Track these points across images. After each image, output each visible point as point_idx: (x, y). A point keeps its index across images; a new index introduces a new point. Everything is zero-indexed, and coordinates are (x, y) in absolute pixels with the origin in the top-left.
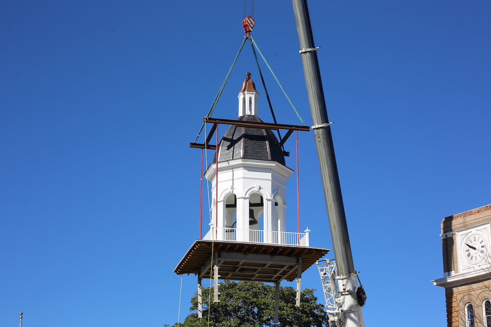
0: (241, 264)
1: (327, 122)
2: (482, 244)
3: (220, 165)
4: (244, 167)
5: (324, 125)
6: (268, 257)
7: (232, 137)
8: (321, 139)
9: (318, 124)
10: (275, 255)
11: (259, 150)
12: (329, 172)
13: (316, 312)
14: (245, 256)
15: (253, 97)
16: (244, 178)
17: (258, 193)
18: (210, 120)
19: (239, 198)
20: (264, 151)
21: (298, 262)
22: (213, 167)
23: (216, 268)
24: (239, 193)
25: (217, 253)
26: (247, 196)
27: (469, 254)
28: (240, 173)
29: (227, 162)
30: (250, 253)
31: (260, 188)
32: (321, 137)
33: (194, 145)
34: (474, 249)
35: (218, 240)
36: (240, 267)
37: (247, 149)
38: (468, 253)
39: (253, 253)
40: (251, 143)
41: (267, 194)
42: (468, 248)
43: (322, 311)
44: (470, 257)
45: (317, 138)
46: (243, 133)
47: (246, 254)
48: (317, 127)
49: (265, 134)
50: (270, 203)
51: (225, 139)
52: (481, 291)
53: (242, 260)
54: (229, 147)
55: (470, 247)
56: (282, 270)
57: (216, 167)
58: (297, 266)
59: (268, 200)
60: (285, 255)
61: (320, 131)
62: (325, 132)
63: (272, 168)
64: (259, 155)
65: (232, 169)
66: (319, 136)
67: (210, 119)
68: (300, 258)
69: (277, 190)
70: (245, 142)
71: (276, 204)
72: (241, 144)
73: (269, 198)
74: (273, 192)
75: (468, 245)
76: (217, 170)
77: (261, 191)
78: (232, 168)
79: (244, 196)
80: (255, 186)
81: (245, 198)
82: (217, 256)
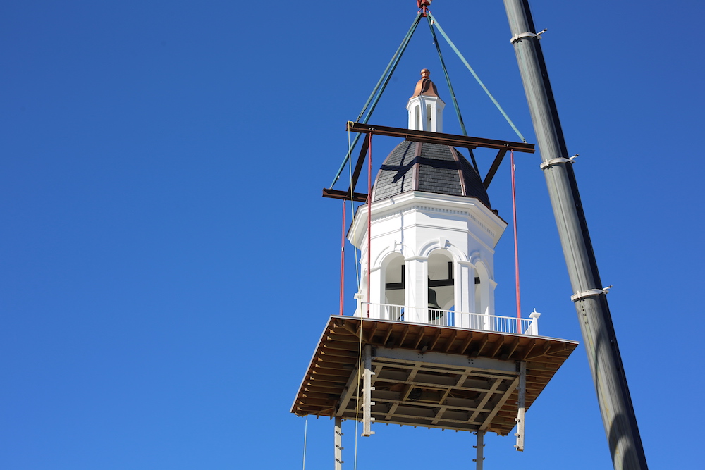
0: (413, 375)
1: (599, 286)
3: (376, 208)
4: (417, 207)
5: (592, 292)
6: (463, 359)
7: (402, 162)
8: (589, 318)
9: (581, 291)
10: (476, 357)
11: (444, 182)
12: (607, 377)
14: (420, 356)
15: (433, 105)
16: (418, 225)
17: (443, 252)
18: (357, 127)
19: (410, 260)
20: (454, 183)
21: (518, 369)
22: (363, 212)
23: (367, 374)
24: (410, 251)
25: (368, 348)
26: (424, 255)
28: (412, 217)
29: (390, 200)
30: (429, 350)
31: (448, 244)
32: (588, 314)
33: (330, 193)
35: (370, 317)
36: (413, 385)
37: (423, 179)
39: (436, 350)
40: (431, 170)
41: (459, 254)
45: (581, 317)
46: (416, 155)
47: (422, 353)
48: (579, 297)
49: (456, 159)
50: (465, 270)
51: (385, 168)
53: (416, 362)
54: (396, 179)
56: (490, 392)
57: (367, 211)
58: (517, 380)
59: (463, 265)
60: (495, 357)
61: (586, 303)
62: (594, 304)
63: (468, 211)
64: (445, 189)
65: (401, 212)
66: (584, 313)
67: (357, 125)
68: (521, 363)
69: (478, 251)
70: (419, 169)
71: (477, 280)
72: (413, 171)
73: (464, 260)
74: (471, 253)
76: (370, 217)
77: (450, 249)
78: (401, 210)
79: (418, 255)
80: (439, 238)
81: (421, 260)
82: (368, 352)
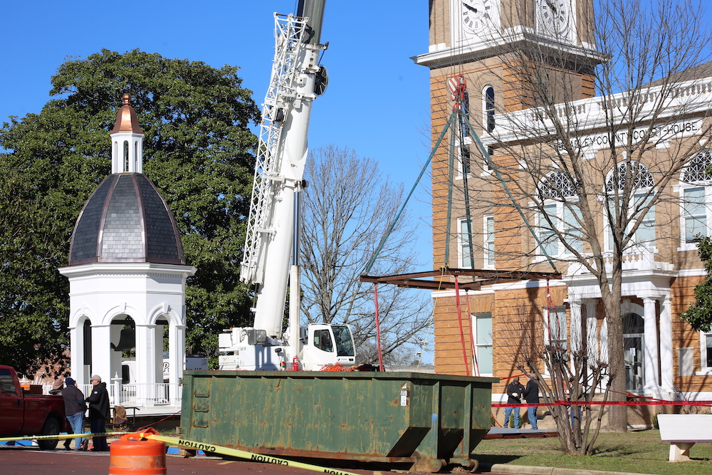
2: (487, 5)
11: (165, 244)
13: (239, 100)
16: (148, 292)
19: (140, 326)
26: (153, 322)
27: (468, 18)
31: (169, 309)
34: (475, 10)
38: (465, 17)
41: (176, 317)
42: (465, 9)
43: (248, 99)
44: (469, 22)
52: (480, 73)
55: (470, 8)
75: (466, 5)
79: (148, 324)
80: (164, 304)
81: (150, 327)
